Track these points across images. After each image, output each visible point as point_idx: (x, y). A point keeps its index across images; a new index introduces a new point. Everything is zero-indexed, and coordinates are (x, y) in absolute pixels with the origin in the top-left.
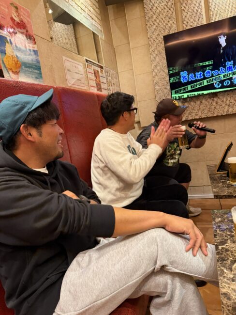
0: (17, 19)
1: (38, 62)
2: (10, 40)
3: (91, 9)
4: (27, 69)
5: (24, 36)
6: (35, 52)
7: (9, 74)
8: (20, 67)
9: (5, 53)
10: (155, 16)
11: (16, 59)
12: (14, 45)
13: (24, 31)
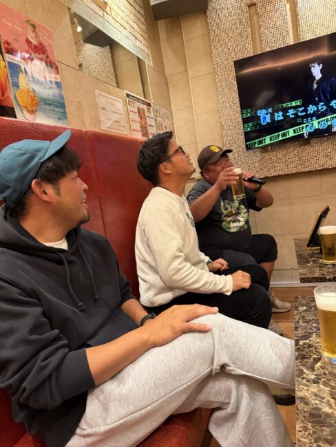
0: (34, 42)
1: (62, 97)
2: (25, 69)
3: (135, 26)
4: (47, 107)
5: (44, 63)
6: (58, 84)
7: (23, 113)
8: (37, 104)
9: (19, 86)
10: (224, 35)
11: (32, 94)
12: (30, 74)
13: (43, 56)
